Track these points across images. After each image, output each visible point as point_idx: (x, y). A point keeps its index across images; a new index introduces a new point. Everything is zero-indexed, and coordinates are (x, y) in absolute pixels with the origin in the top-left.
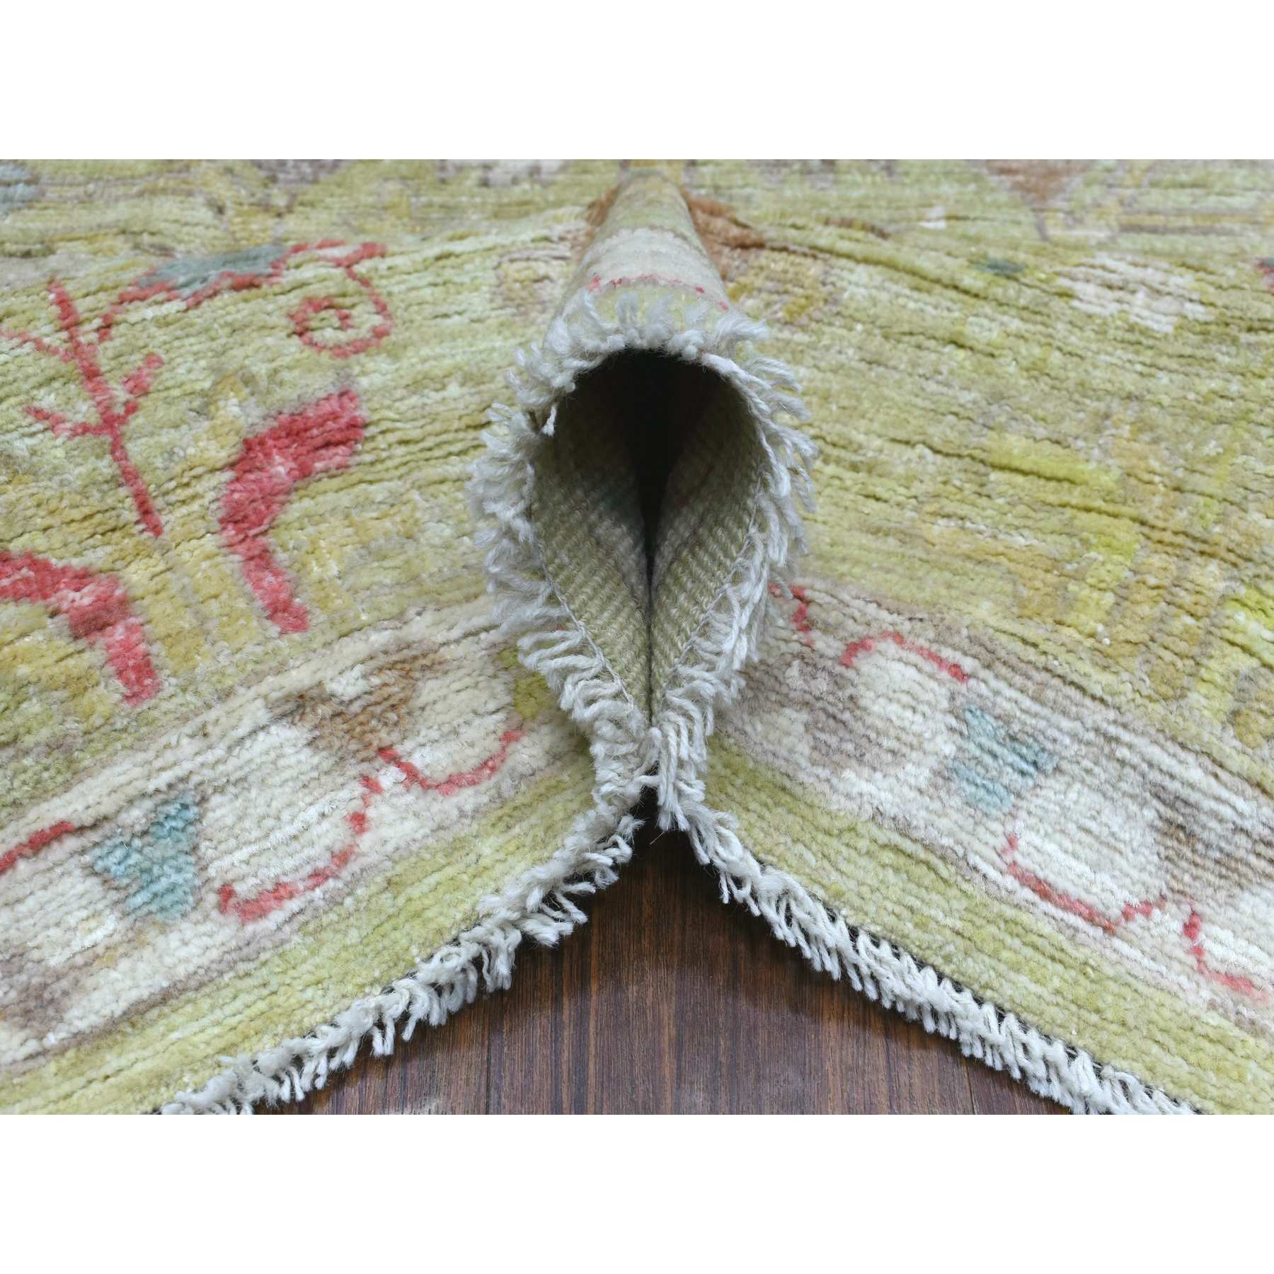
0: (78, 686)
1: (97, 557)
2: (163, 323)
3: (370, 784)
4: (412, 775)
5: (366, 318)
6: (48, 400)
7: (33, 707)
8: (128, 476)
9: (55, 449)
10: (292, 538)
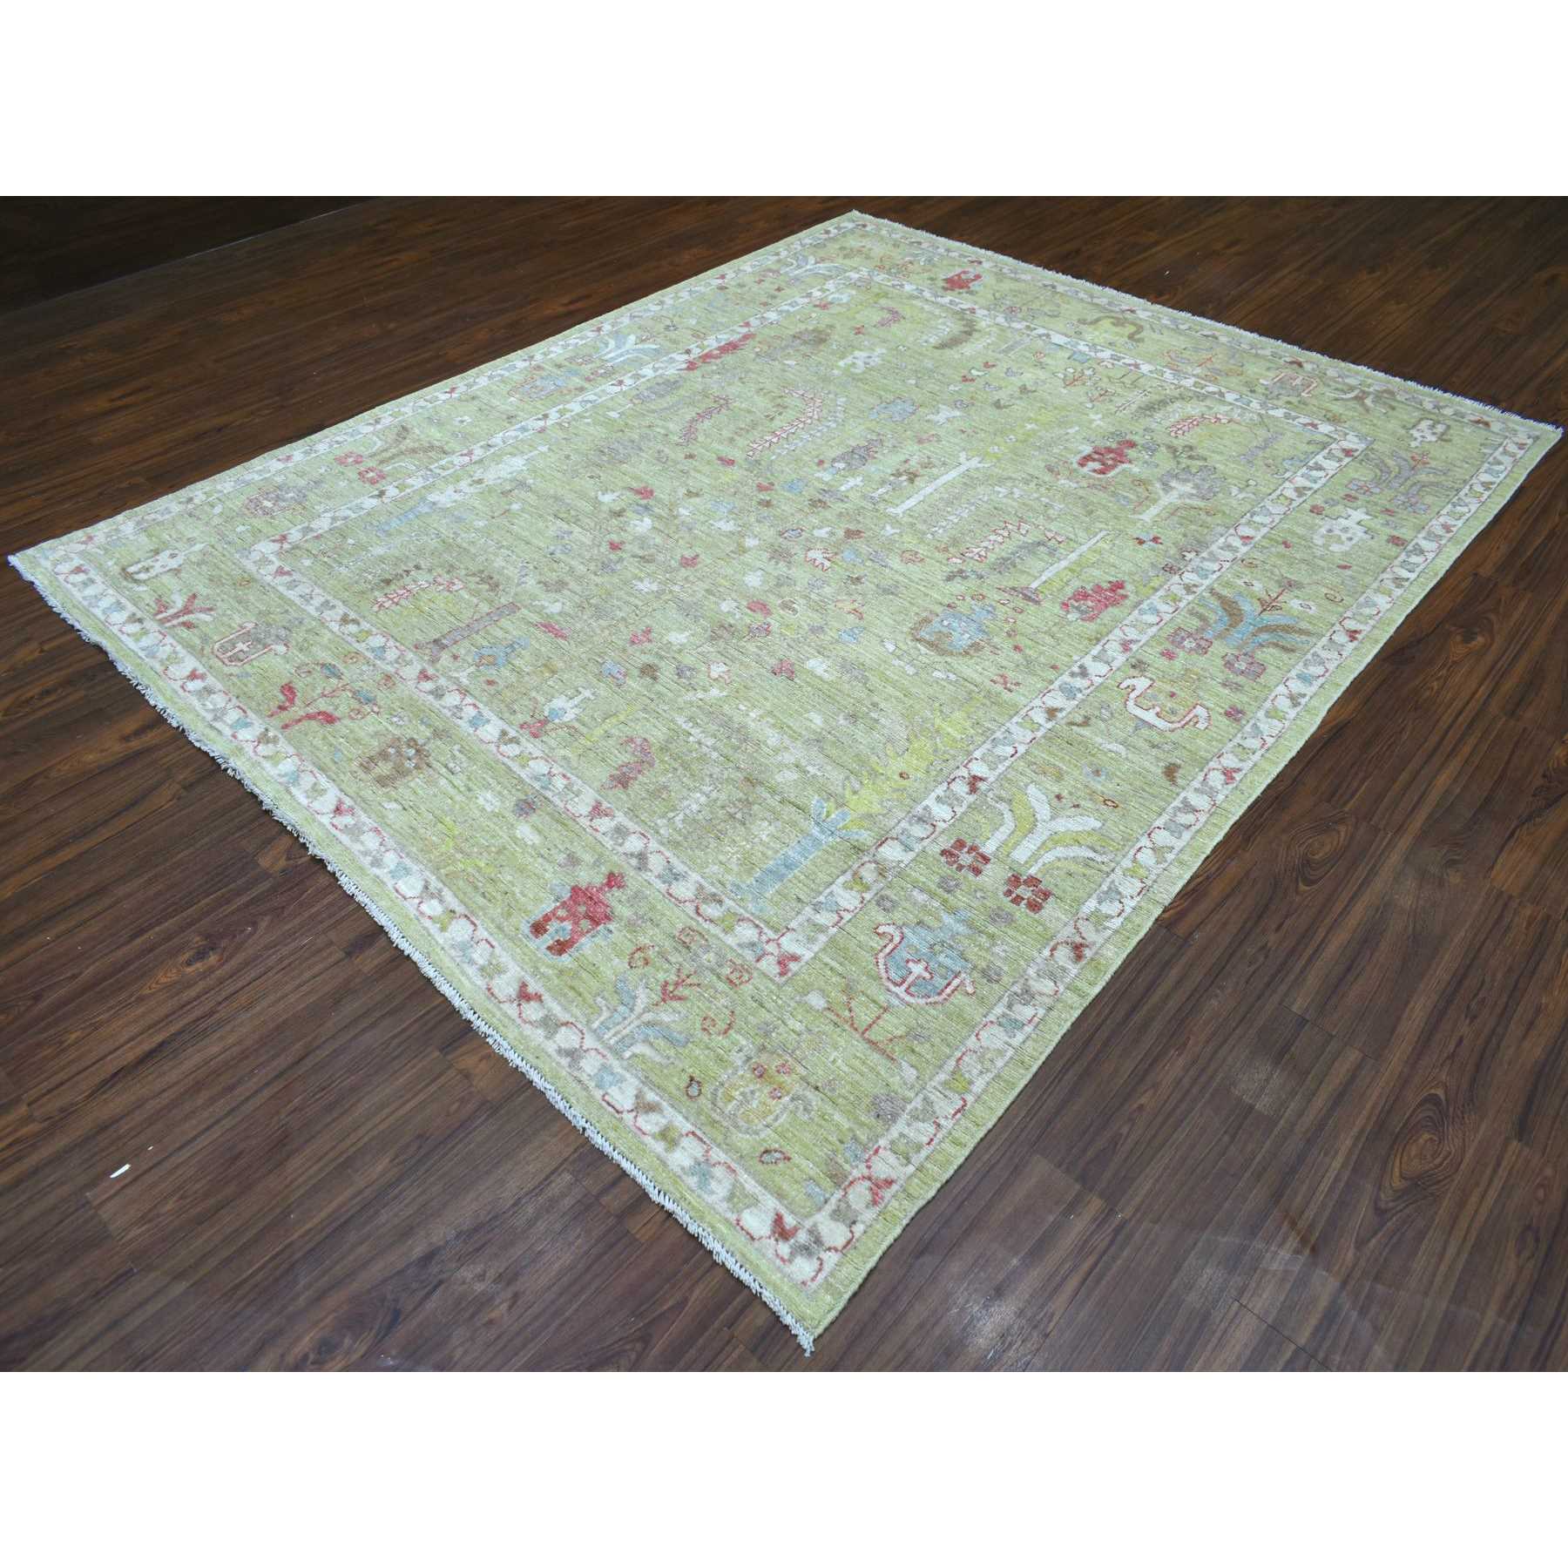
0: (269, 709)
1: (298, 702)
2: (347, 696)
3: (254, 742)
4: (255, 746)
5: (359, 717)
6: (328, 688)
7: (266, 706)
8: (316, 701)
9: (318, 692)
10: (305, 723)
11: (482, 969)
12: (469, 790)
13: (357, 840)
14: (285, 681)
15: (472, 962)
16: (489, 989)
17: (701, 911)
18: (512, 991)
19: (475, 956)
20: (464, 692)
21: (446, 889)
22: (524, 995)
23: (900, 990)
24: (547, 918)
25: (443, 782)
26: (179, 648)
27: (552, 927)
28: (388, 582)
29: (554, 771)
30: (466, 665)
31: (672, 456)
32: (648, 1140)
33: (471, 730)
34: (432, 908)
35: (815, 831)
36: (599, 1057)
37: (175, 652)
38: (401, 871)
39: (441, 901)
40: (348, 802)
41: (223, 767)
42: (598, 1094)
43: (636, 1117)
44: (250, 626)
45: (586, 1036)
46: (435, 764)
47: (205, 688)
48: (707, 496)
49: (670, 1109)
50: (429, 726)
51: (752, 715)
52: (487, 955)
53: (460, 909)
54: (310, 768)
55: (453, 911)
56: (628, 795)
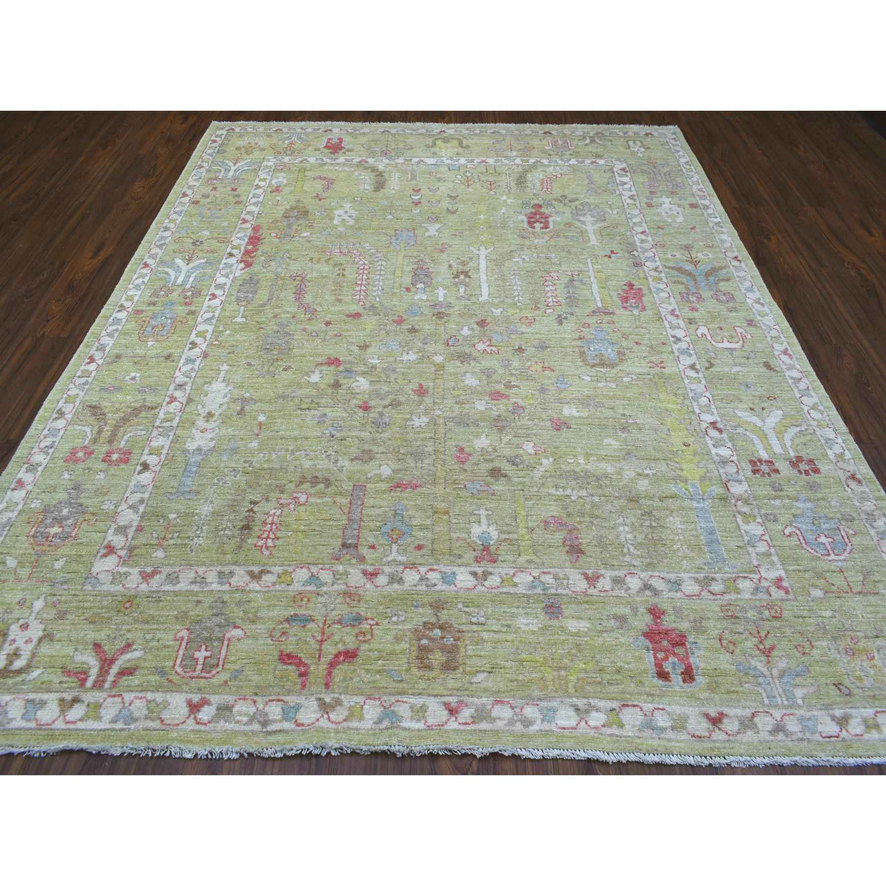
0: (296, 683)
1: (309, 662)
2: (337, 629)
3: (323, 716)
4: (329, 718)
5: (368, 636)
6: (316, 634)
7: (289, 683)
8: (320, 650)
9: (313, 642)
10: (336, 672)
11: (673, 728)
12: (508, 626)
13: (493, 720)
14: (276, 654)
15: (663, 729)
16: (694, 736)
17: (714, 592)
18: (706, 724)
19: (661, 724)
20: (413, 566)
21: (591, 700)
22: (716, 721)
23: (832, 557)
24: (658, 665)
25: (485, 635)
26: (150, 696)
27: (667, 667)
28: (247, 527)
29: (536, 575)
30: (386, 547)
31: (316, 329)
32: (866, 736)
33: (453, 588)
34: (597, 719)
35: (695, 504)
36: (791, 717)
37: (149, 702)
38: (549, 715)
39: (598, 710)
40: (453, 700)
41: (324, 754)
42: (817, 737)
43: (847, 731)
44: (184, 633)
45: (771, 711)
46: (464, 628)
47: (218, 709)
48: (374, 344)
49: (853, 711)
50: (423, 606)
51: (581, 461)
52: (666, 717)
53: (615, 705)
54: (393, 699)
55: (612, 710)
56: (591, 556)
